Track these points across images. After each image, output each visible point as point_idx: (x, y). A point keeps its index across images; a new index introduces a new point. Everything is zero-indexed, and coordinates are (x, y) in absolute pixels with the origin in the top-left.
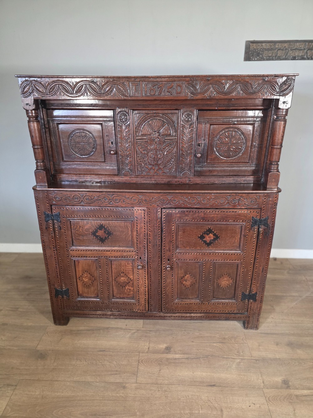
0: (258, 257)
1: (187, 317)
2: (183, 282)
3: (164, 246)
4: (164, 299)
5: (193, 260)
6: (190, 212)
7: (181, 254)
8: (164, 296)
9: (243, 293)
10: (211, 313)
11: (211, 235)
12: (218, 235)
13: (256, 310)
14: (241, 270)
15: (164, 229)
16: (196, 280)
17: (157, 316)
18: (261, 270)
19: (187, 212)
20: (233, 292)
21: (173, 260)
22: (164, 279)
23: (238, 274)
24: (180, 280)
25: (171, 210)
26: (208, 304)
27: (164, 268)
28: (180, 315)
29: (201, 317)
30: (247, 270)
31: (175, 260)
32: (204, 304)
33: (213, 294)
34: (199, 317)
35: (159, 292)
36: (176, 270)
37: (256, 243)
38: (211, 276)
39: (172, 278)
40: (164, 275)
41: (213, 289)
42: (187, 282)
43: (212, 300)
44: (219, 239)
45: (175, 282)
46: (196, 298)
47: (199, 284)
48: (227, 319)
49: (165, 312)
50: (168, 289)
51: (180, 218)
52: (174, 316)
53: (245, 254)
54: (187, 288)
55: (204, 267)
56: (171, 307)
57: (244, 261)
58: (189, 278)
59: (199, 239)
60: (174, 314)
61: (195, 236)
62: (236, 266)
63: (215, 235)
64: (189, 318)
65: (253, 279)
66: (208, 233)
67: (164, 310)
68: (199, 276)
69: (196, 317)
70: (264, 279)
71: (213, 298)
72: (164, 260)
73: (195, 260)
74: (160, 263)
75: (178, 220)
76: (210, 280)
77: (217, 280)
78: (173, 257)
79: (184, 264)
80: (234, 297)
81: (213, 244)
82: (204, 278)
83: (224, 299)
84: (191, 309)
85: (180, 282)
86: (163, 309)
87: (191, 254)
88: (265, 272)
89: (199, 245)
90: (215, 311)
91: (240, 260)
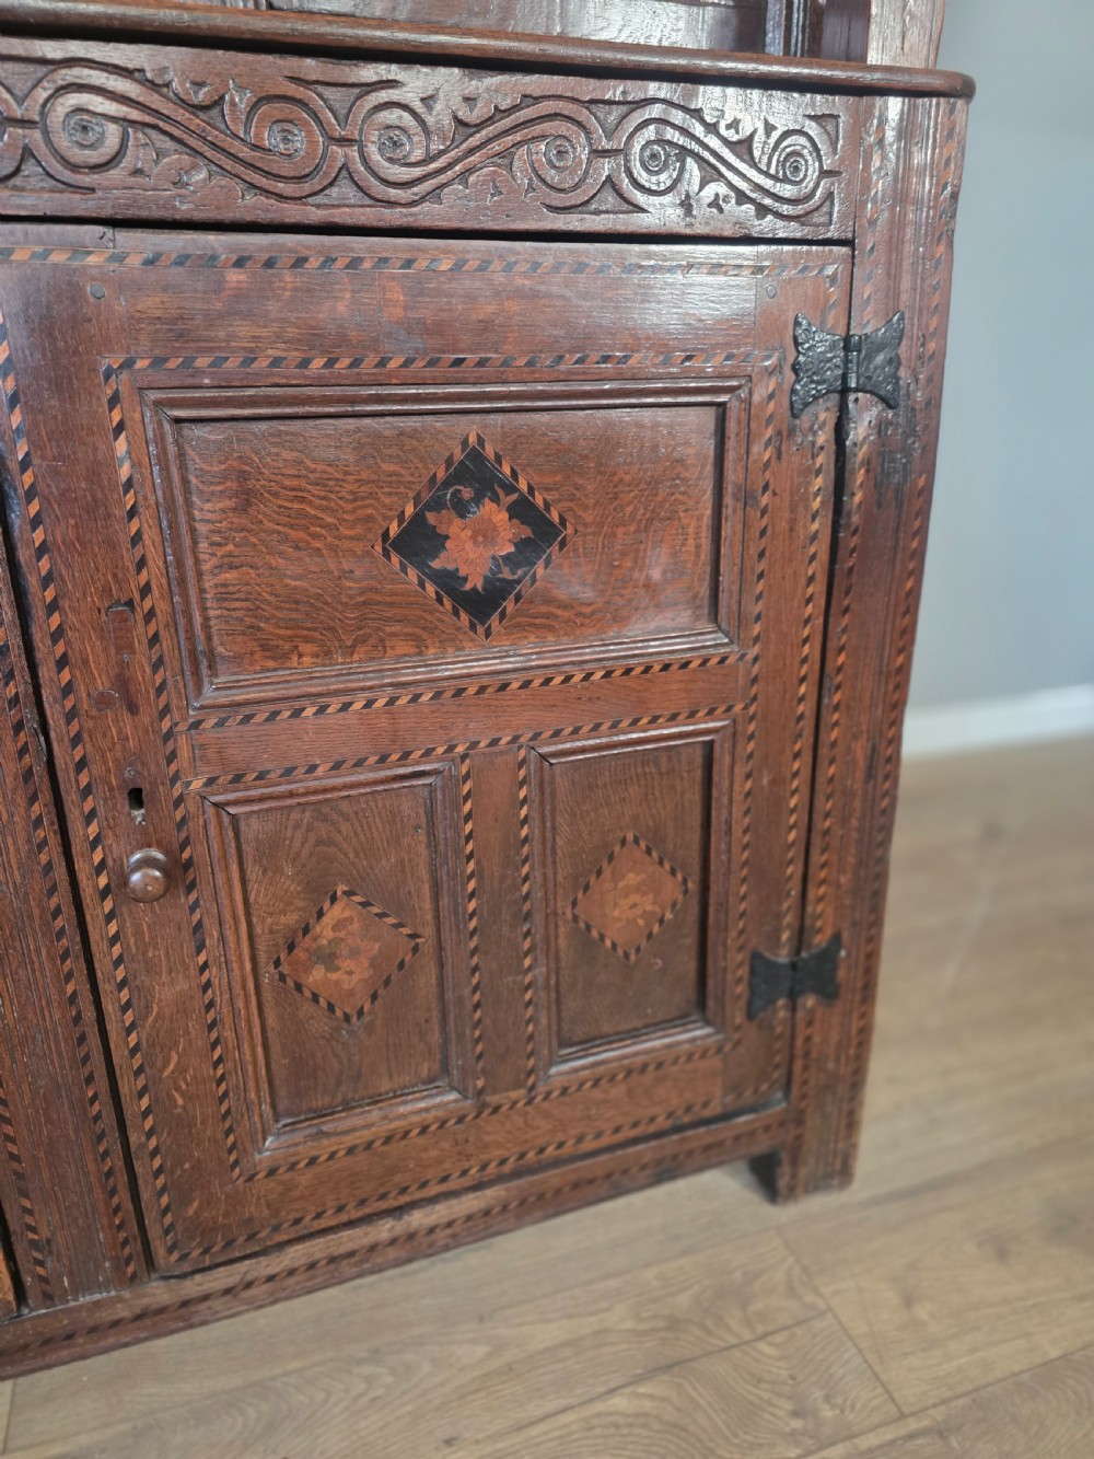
0: (840, 669)
1: (373, 1248)
2: (308, 970)
3: (62, 662)
4: (157, 1162)
5: (373, 759)
6: (269, 264)
7: (248, 718)
8: (149, 1134)
9: (756, 957)
10: (556, 1163)
11: (493, 513)
12: (547, 505)
13: (837, 1060)
14: (737, 787)
15: (25, 465)
16: (413, 936)
17: (116, 1324)
18: (862, 764)
19: (240, 263)
20: (691, 967)
21: (178, 789)
22: (123, 984)
23: (718, 817)
24: (277, 963)
25: (62, 246)
26: (529, 1103)
27: (103, 881)
28: (318, 1248)
29: (487, 1213)
30: (773, 782)
31: (197, 784)
32: (496, 1109)
33: (559, 1020)
34: (469, 1218)
35: (98, 1117)
36: (220, 878)
37: (824, 556)
38: (526, 879)
39: (202, 959)
40: (117, 950)
41: (552, 982)
42: (337, 969)
43: (551, 1064)
44: (563, 544)
45: (237, 990)
46: (431, 1080)
47: (441, 965)
48: (667, 1171)
49: (186, 1267)
50: (181, 1070)
51: (180, 336)
52: (272, 1270)
53: (756, 650)
54: (347, 1018)
55: (467, 807)
56: (227, 1215)
57: (752, 710)
58: (356, 926)
59: (395, 559)
60: (263, 1260)
61: (359, 530)
62: (699, 760)
63: (522, 510)
64: (392, 1253)
65: (817, 842)
66: (467, 493)
67: (170, 1250)
68: (436, 897)
69: (450, 1224)
70: (883, 829)
71: (563, 1044)
72: (88, 806)
73: (383, 759)
74: (54, 841)
75: (158, 362)
76: (527, 906)
77: (574, 904)
78: (172, 757)
79: (295, 816)
80: (701, 1002)
81: (518, 598)
82: (472, 905)
83: (634, 1034)
84: (398, 1178)
85: (282, 977)
86: (159, 1250)
87: (346, 707)
88: (886, 779)
89: (403, 620)
90: (580, 1139)
91: (729, 709)
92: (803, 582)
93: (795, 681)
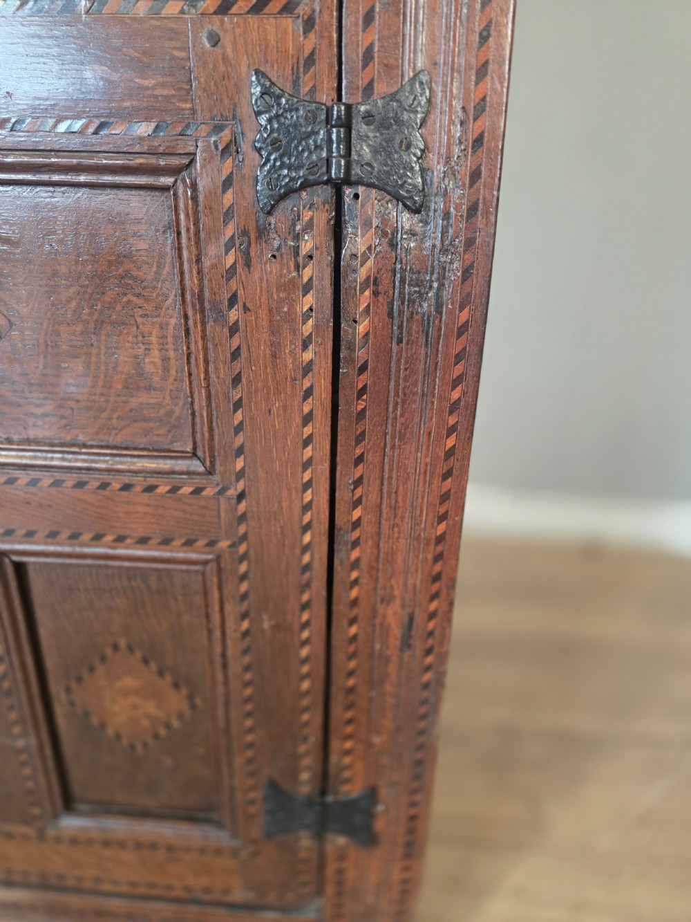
0: (357, 524)
14: (230, 624)
18: (396, 632)
23: (216, 649)
30: (277, 627)
53: (241, 486)
57: (242, 548)
65: (337, 699)
70: (424, 702)
77: (69, 689)
88: (429, 652)
91: (211, 544)
92: (298, 420)
93: (297, 528)
